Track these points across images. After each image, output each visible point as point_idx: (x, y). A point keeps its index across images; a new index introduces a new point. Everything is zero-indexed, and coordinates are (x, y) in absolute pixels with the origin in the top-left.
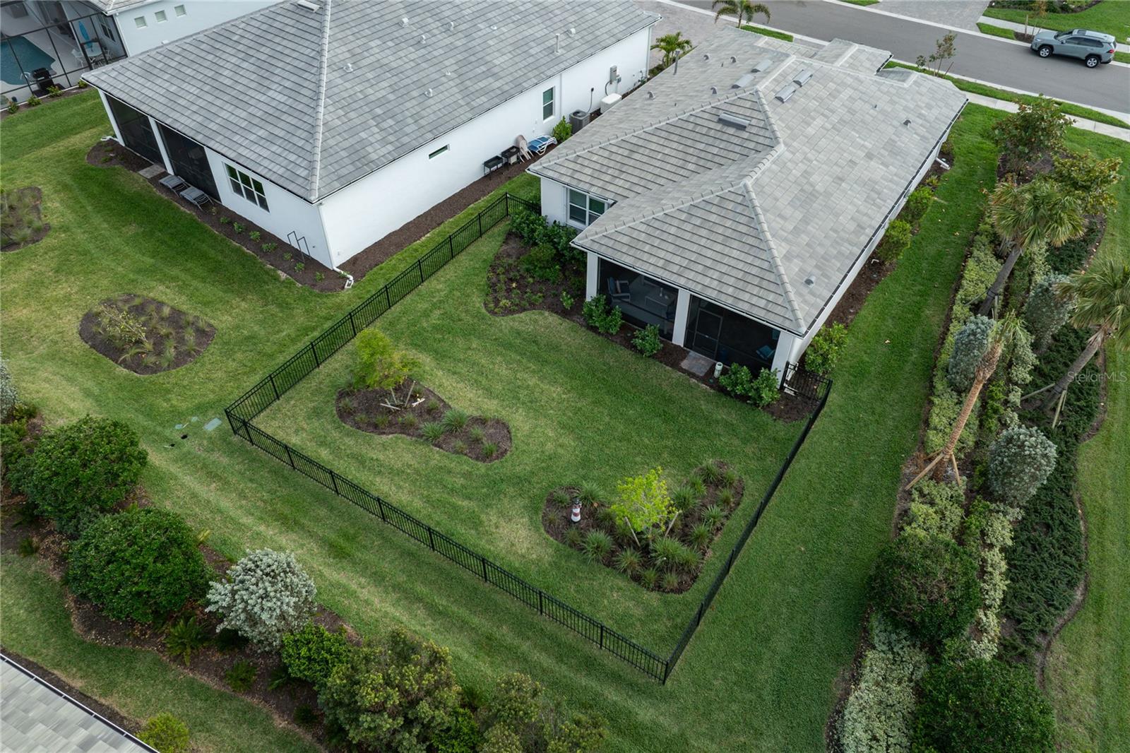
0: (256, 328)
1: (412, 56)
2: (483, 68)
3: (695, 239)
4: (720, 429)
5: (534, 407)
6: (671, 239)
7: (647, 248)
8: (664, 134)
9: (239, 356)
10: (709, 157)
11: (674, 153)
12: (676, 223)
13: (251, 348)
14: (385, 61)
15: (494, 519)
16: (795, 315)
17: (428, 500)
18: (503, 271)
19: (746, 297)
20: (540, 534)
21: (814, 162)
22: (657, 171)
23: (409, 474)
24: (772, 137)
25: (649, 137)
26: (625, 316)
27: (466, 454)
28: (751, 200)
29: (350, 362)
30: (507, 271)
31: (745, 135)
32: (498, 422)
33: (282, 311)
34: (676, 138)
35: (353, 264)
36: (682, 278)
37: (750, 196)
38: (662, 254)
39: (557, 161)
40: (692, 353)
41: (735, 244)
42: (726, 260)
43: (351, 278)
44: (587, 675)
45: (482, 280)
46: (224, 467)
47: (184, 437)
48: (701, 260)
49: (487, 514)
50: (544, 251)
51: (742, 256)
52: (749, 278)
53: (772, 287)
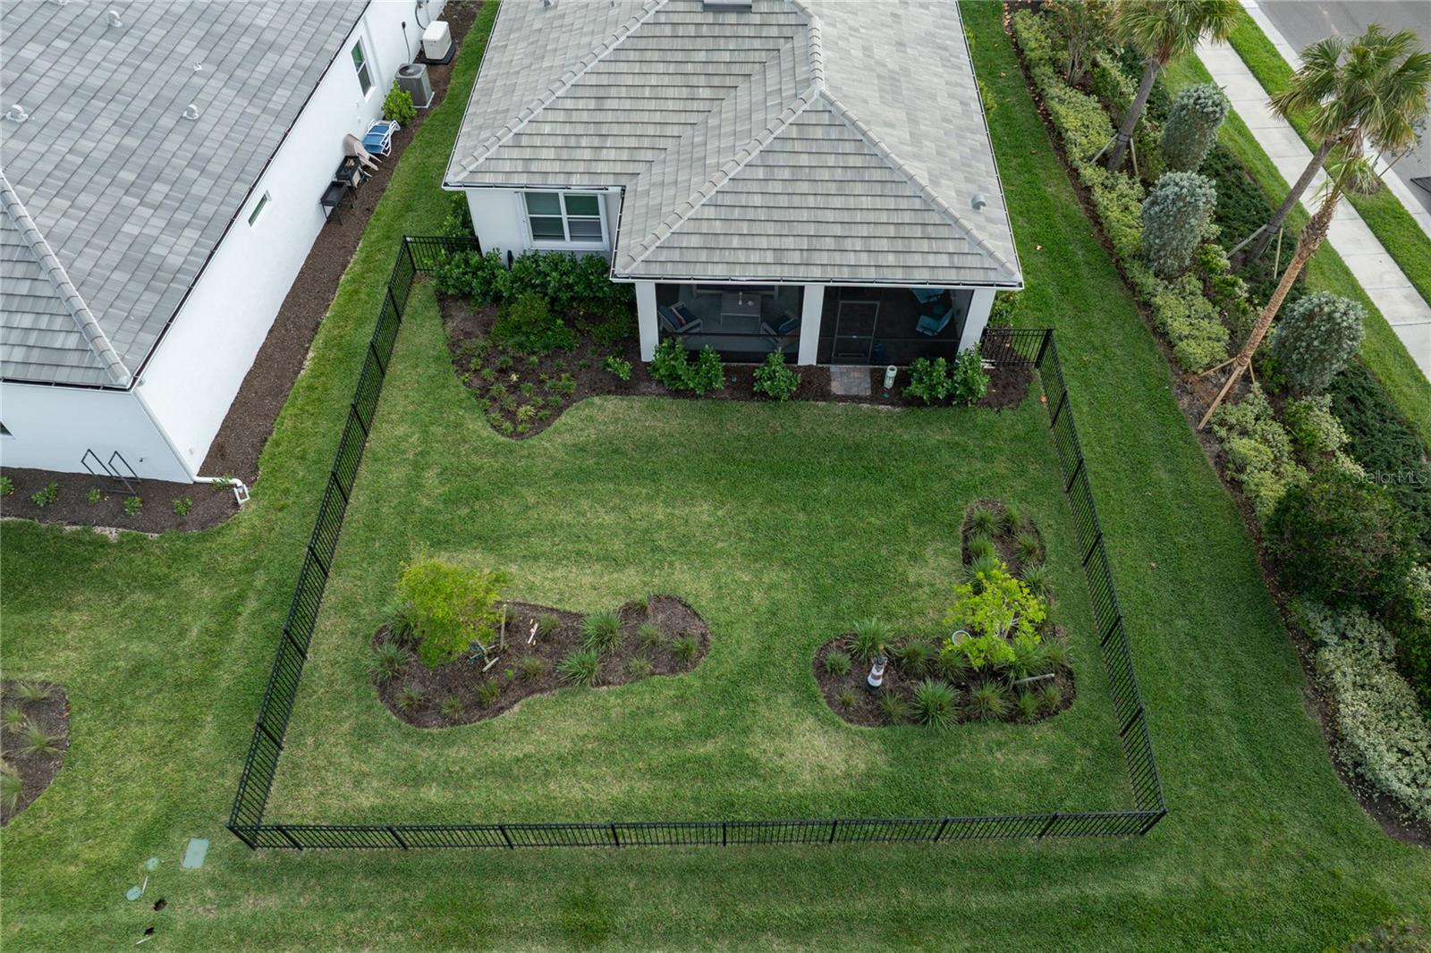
0: (135, 647)
1: (118, 56)
2: (246, 42)
3: (796, 201)
4: (946, 457)
5: (689, 548)
6: (762, 214)
7: (735, 242)
8: (632, 55)
9: (143, 710)
10: (722, 69)
11: (666, 80)
12: (754, 187)
13: (153, 686)
14: (74, 80)
15: (766, 745)
16: (997, 260)
17: (652, 772)
18: (480, 362)
19: (917, 260)
20: (848, 731)
21: (862, 30)
22: (657, 117)
23: (592, 751)
24: (796, 10)
25: (612, 68)
26: (726, 356)
27: (653, 674)
28: (844, 114)
29: (351, 624)
30: (487, 361)
31: (756, 19)
32: (658, 598)
33: (161, 596)
34: (656, 56)
35: (219, 457)
36: (814, 268)
37: (838, 108)
38: (763, 243)
39: (488, 155)
40: (833, 368)
41: (858, 188)
42: (859, 217)
43: (239, 483)
44: (1050, 884)
45: (457, 388)
46: (282, 915)
47: (159, 905)
48: (823, 230)
49: (752, 744)
50: (530, 306)
51: (878, 203)
52: (906, 232)
53: (944, 232)
